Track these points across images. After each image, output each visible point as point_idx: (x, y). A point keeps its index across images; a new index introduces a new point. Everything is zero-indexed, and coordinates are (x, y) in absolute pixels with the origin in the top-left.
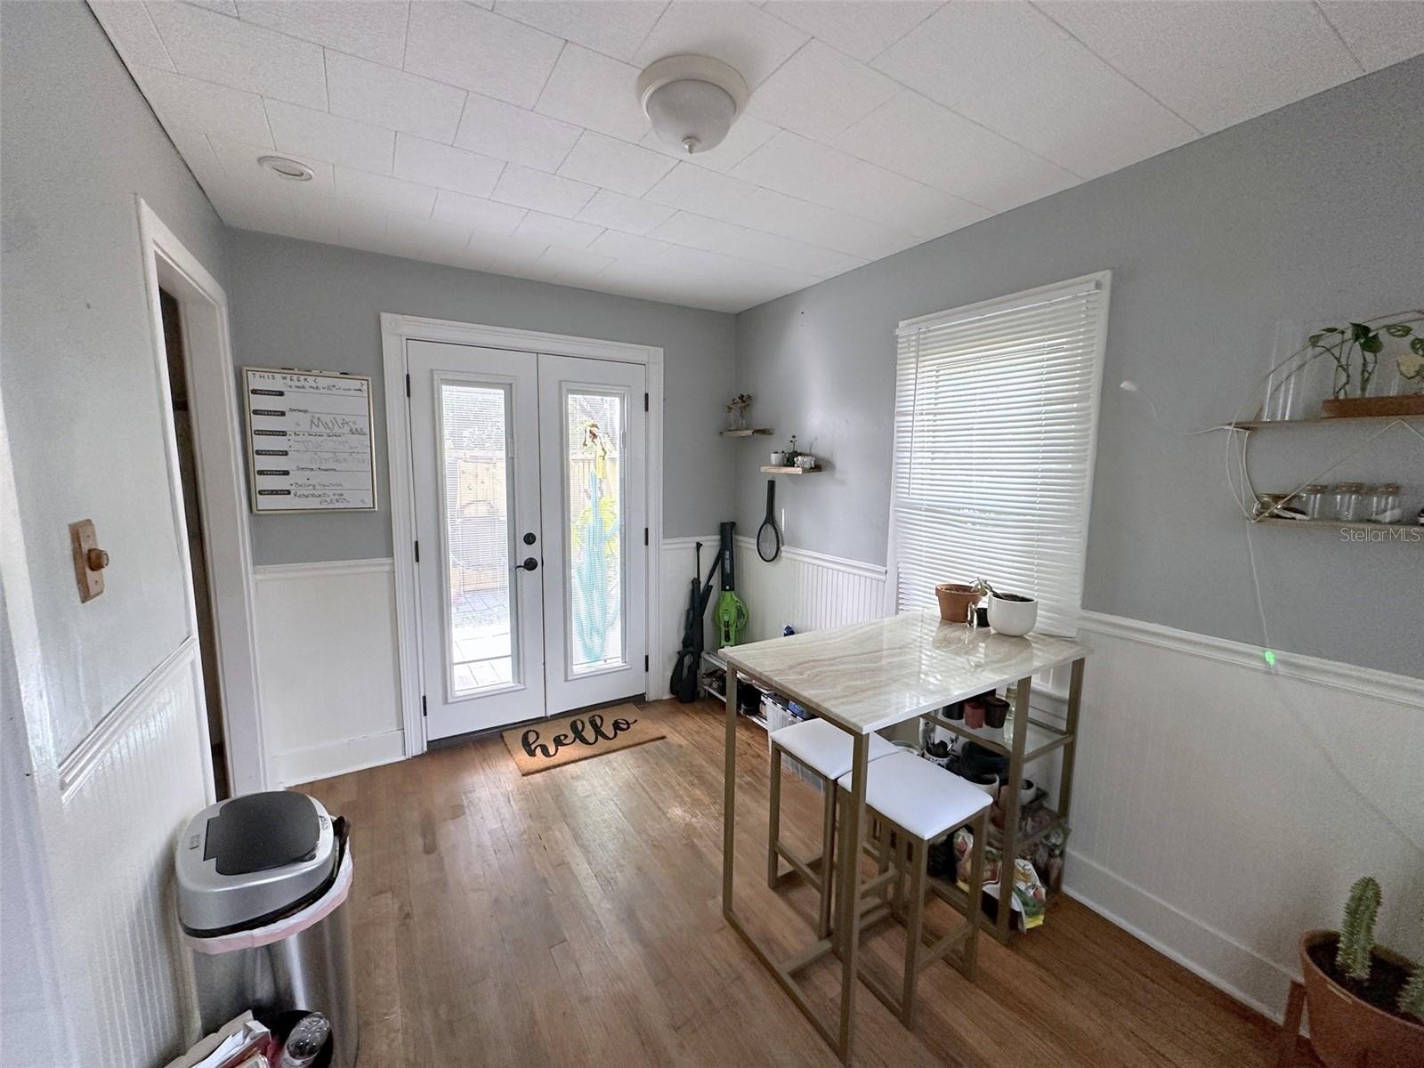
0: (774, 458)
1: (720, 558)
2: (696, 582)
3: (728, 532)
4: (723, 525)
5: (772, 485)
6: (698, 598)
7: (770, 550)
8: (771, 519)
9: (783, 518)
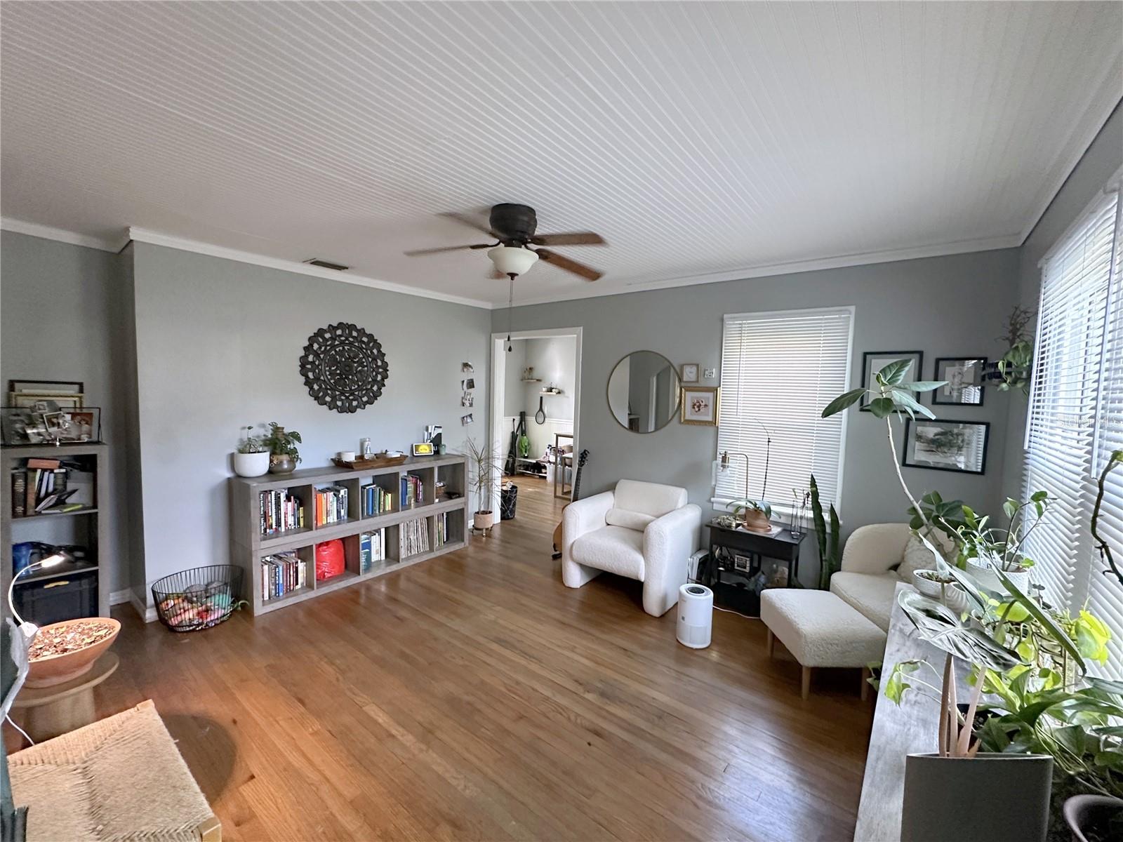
0: (544, 389)
1: (521, 423)
2: (513, 433)
3: (523, 416)
4: (521, 413)
5: (541, 398)
6: (514, 437)
7: (541, 420)
8: (541, 409)
9: (545, 409)
